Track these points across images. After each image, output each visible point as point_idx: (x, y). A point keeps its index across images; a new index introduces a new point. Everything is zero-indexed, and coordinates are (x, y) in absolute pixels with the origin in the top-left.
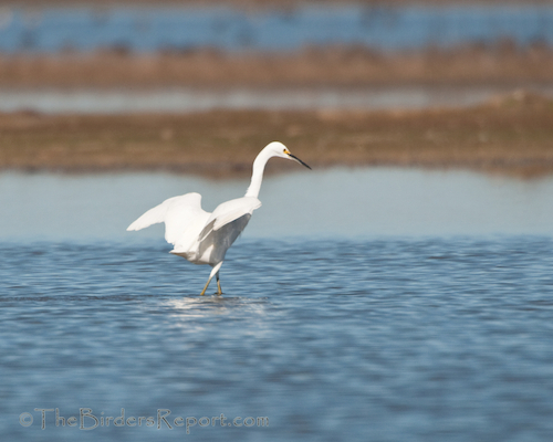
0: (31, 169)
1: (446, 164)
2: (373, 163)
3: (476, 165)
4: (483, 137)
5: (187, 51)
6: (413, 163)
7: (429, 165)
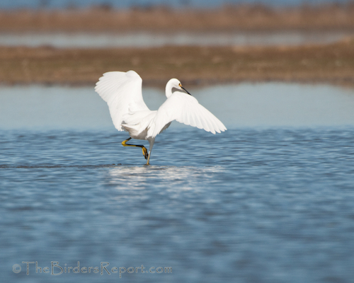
0: (49, 84)
1: (315, 80)
2: (268, 80)
3: (334, 81)
4: (338, 63)
5: (149, 9)
6: (294, 80)
7: (303, 81)
